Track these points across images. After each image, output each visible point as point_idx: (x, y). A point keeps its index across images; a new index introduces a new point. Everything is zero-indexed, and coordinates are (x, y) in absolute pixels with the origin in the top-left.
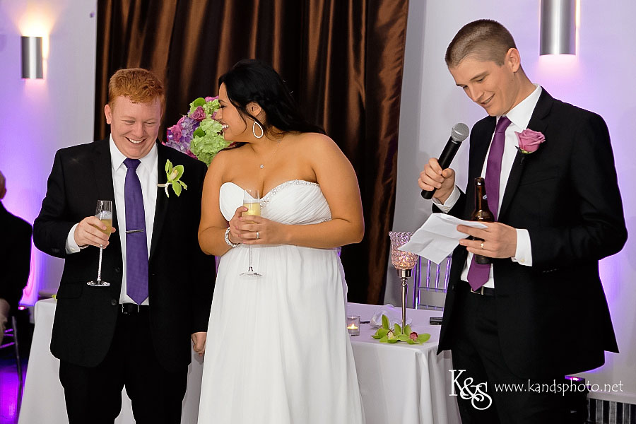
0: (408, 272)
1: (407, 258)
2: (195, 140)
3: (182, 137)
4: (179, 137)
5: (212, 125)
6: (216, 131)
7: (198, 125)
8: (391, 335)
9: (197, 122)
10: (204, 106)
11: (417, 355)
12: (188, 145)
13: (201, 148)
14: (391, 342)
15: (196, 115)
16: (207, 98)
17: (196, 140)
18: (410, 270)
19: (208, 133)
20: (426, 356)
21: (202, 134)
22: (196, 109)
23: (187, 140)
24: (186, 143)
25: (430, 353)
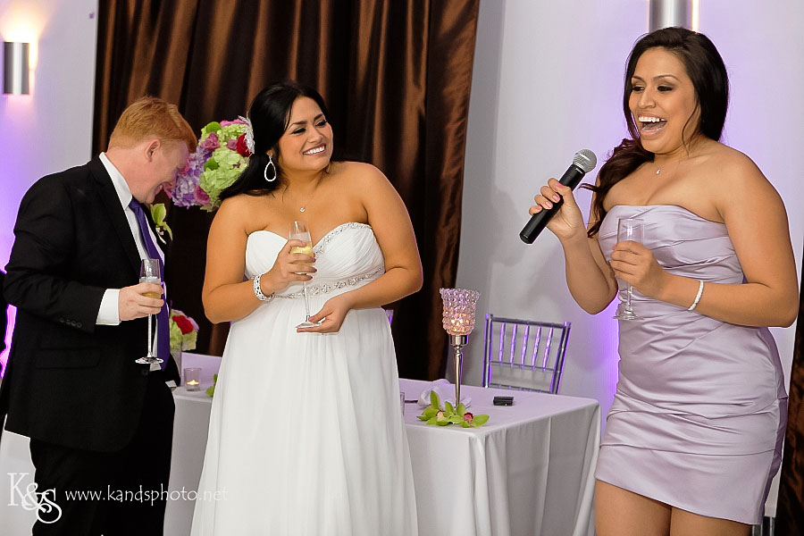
0: (465, 338)
1: (461, 321)
2: (205, 174)
3: (190, 170)
4: (186, 170)
5: (227, 155)
6: (232, 163)
7: (209, 155)
8: (440, 416)
9: (209, 152)
10: (219, 132)
11: (471, 440)
12: (198, 179)
13: (213, 183)
14: (441, 424)
15: (208, 142)
16: (223, 123)
17: (207, 173)
18: (466, 336)
19: (221, 165)
20: (482, 441)
21: (215, 166)
22: (208, 135)
23: (197, 173)
24: (195, 177)
25: (487, 438)
